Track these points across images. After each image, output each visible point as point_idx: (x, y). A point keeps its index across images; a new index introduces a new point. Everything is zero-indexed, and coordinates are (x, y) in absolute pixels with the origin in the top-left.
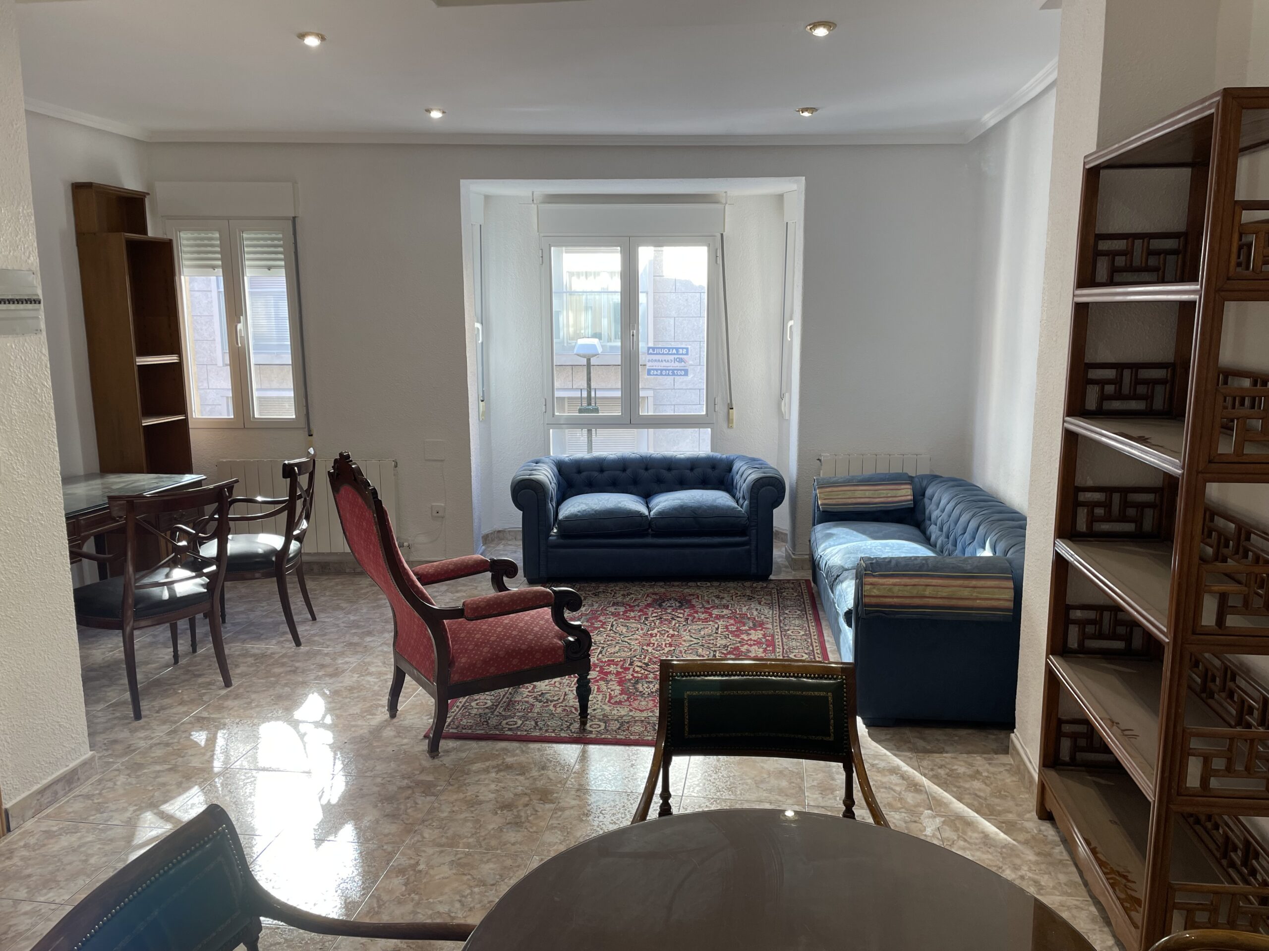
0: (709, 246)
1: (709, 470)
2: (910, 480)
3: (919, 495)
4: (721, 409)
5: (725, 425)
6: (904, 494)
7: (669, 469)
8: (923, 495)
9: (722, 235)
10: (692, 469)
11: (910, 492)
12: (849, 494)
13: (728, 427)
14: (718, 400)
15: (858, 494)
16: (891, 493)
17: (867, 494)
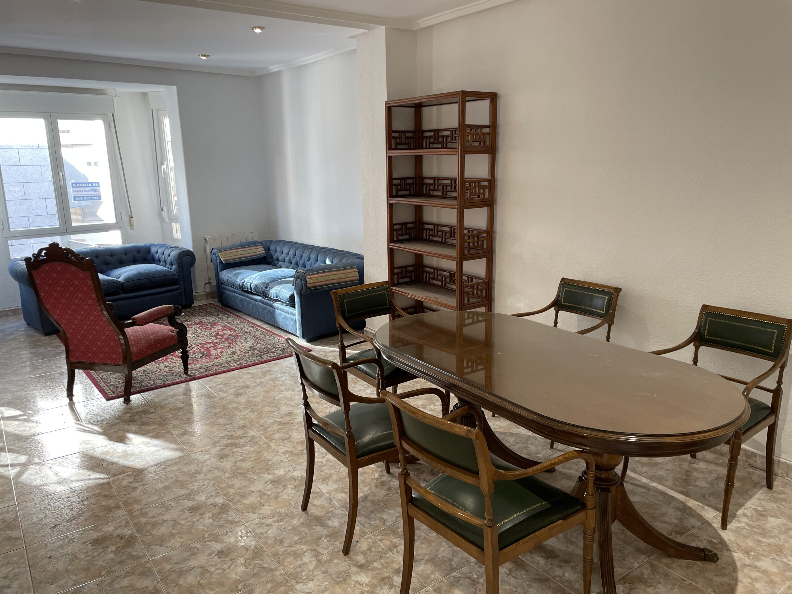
0: (104, 120)
1: (136, 254)
2: (261, 244)
3: (267, 249)
4: (126, 218)
5: (129, 228)
6: (260, 251)
7: (112, 256)
8: (269, 249)
9: (113, 114)
10: (125, 254)
11: (263, 249)
12: (235, 254)
13: (131, 229)
14: (123, 214)
15: (239, 253)
16: (254, 251)
17: (244, 252)
